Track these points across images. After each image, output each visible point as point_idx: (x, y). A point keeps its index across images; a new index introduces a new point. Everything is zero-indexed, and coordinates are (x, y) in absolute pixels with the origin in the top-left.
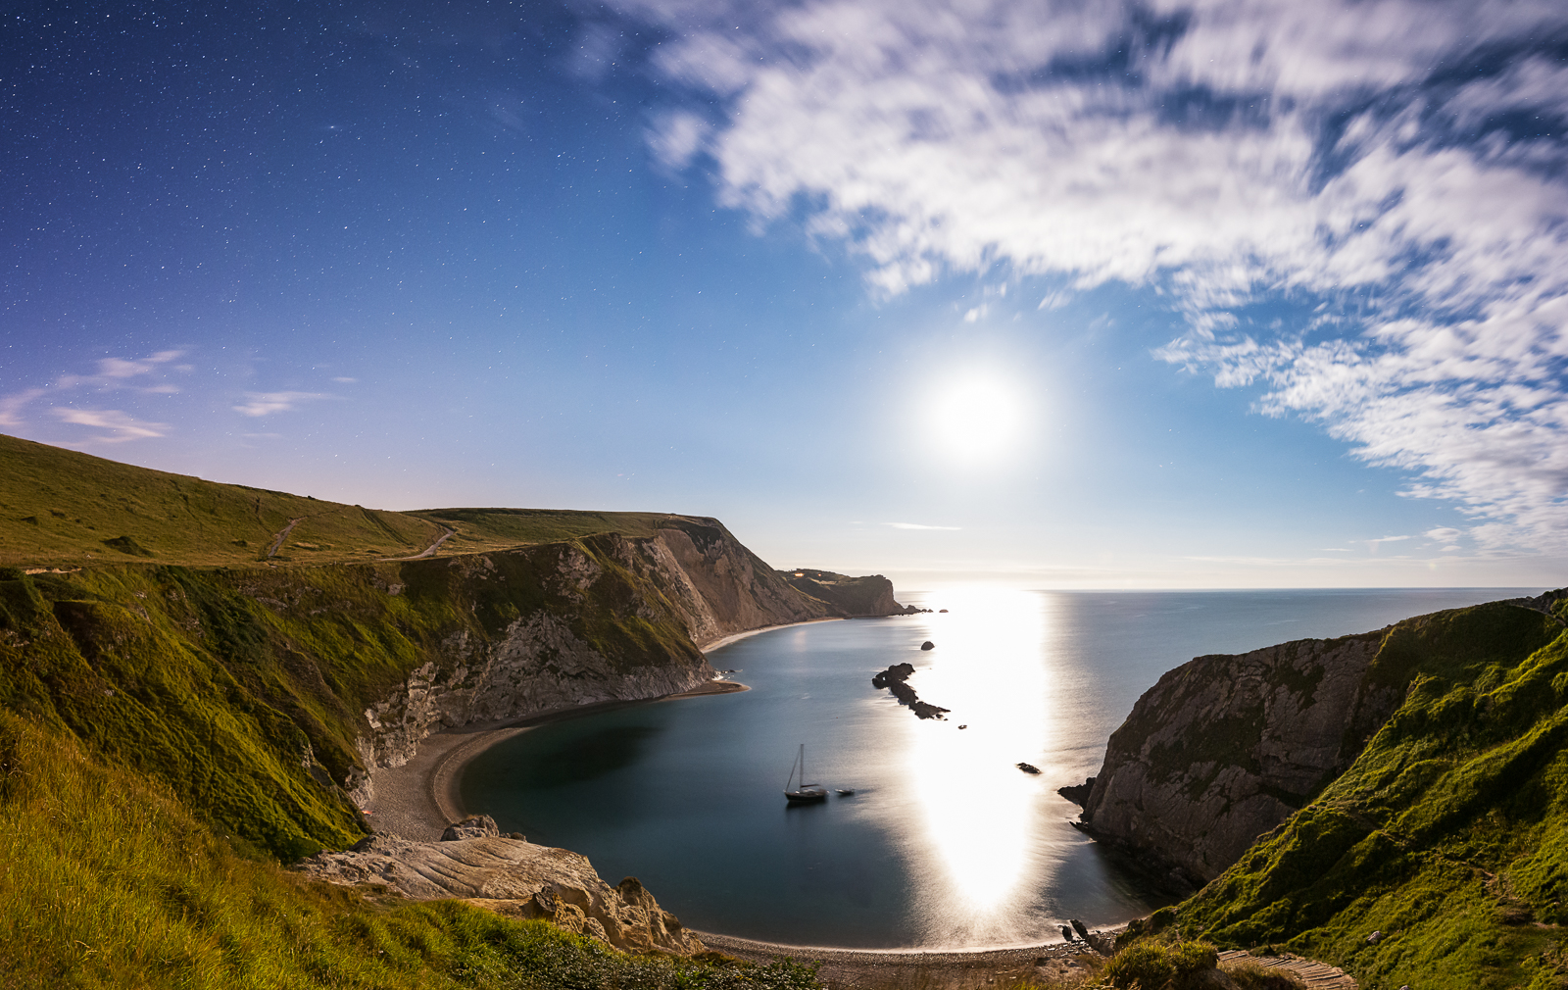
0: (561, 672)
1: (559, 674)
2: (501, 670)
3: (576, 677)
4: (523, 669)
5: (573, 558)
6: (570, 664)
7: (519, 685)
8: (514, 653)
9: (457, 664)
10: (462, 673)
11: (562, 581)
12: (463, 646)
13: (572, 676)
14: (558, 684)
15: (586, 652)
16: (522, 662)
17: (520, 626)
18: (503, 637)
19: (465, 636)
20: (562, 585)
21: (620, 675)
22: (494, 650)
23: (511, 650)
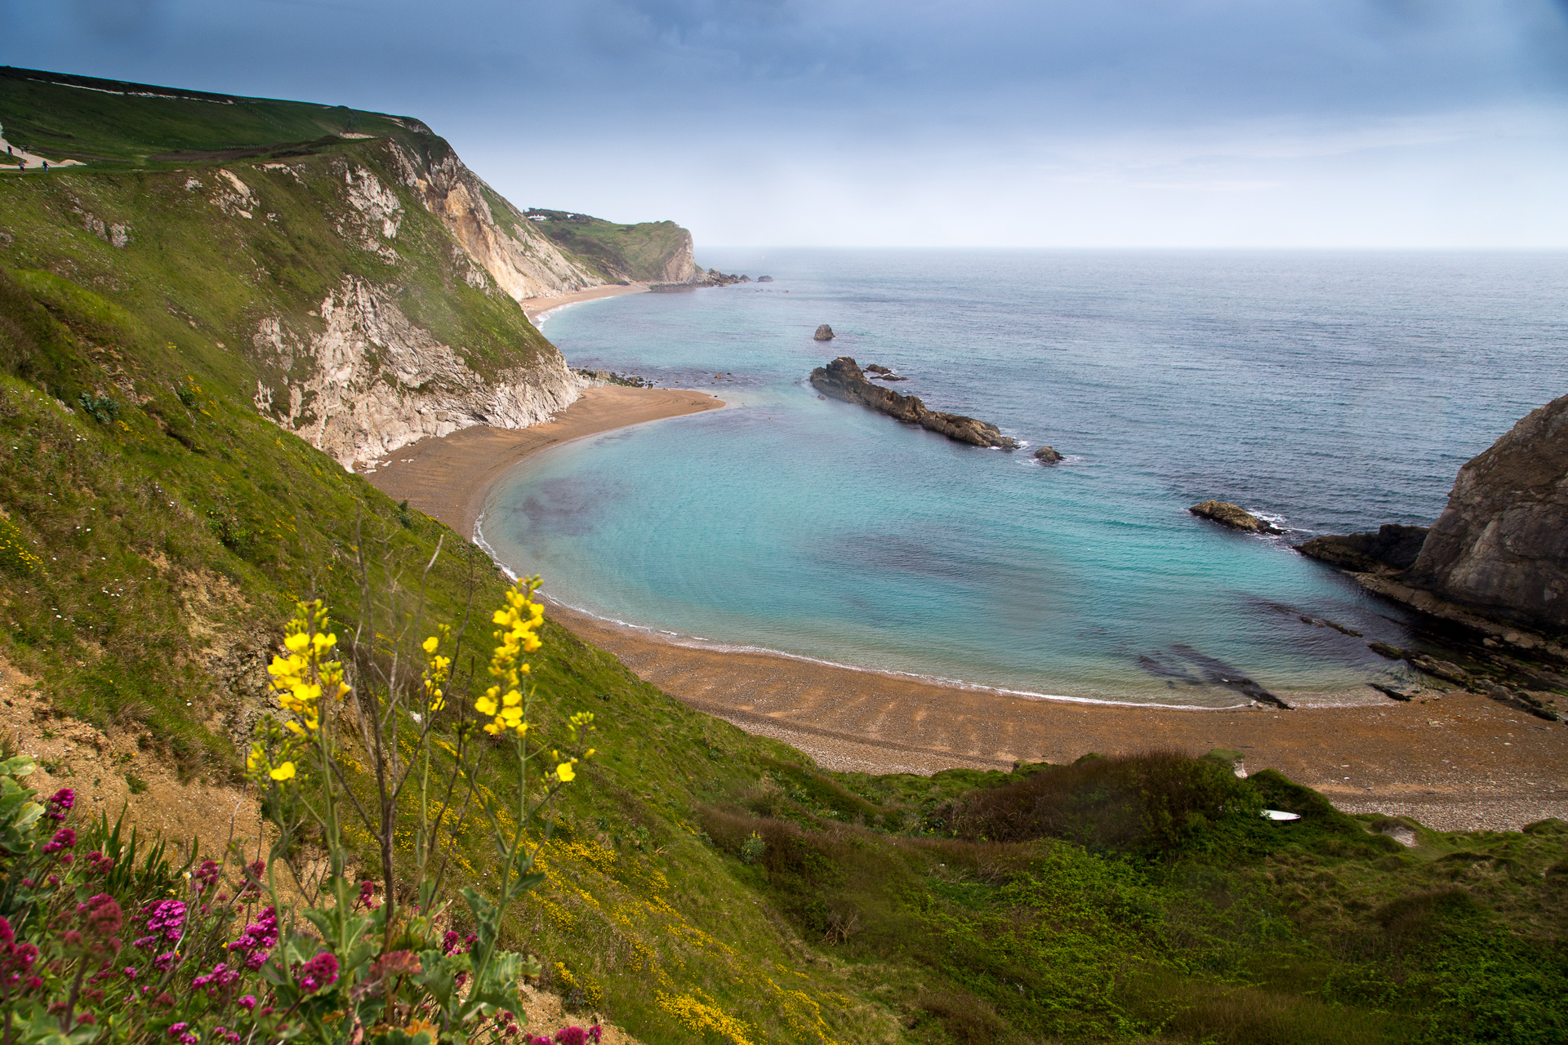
0: (401, 384)
1: (398, 389)
2: (331, 389)
3: (419, 391)
4: (352, 382)
5: (366, 183)
6: (409, 370)
7: (355, 411)
8: (339, 355)
9: (286, 381)
10: (297, 396)
11: (364, 226)
12: (280, 347)
13: (414, 389)
14: (402, 403)
15: (433, 349)
16: (347, 370)
17: (335, 305)
18: (322, 326)
19: (277, 328)
20: (365, 231)
21: (488, 384)
22: (317, 351)
23: (335, 351)
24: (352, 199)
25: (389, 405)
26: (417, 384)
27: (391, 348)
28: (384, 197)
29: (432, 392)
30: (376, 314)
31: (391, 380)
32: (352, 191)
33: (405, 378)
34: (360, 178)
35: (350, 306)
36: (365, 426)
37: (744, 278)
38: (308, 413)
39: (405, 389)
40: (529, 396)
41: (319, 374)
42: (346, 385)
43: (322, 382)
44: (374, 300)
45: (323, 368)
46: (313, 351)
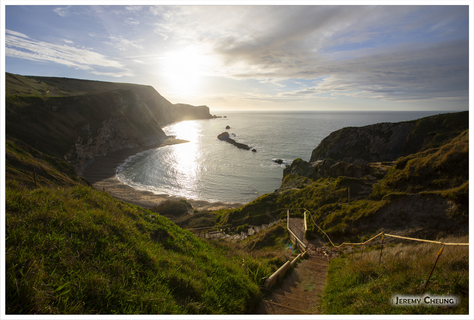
1: (121, 139)
2: (103, 139)
4: (109, 137)
6: (125, 135)
7: (109, 143)
8: (106, 132)
9: (89, 137)
10: (91, 140)
11: (117, 106)
12: (89, 130)
13: (126, 139)
14: (122, 142)
15: (130, 131)
16: (109, 135)
17: (106, 122)
18: (102, 126)
19: (89, 126)
21: (142, 138)
22: (100, 131)
23: (105, 131)
24: (115, 101)
25: (119, 142)
27: (121, 131)
28: (124, 101)
29: (130, 140)
30: (117, 124)
35: (110, 122)
36: (112, 146)
37: (221, 117)
38: (94, 143)
40: (152, 141)
41: (99, 136)
42: (108, 138)
43: (100, 137)
44: (117, 121)
45: (101, 134)
46: (98, 131)
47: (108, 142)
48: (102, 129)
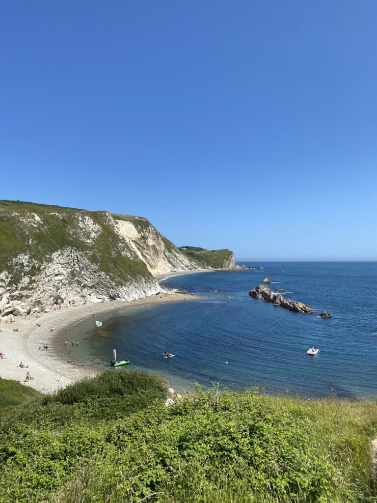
0: (83, 284)
1: (82, 285)
2: (49, 282)
3: (91, 287)
4: (61, 281)
5: (87, 220)
6: (88, 280)
8: (56, 271)
9: (23, 274)
10: (26, 280)
11: (82, 232)
12: (25, 263)
13: (89, 287)
14: (82, 291)
15: (98, 273)
16: (60, 278)
17: (59, 255)
18: (50, 260)
19: (27, 257)
20: (82, 234)
21: (117, 286)
22: (45, 268)
23: (54, 269)
24: (80, 224)
25: (76, 291)
26: (90, 285)
27: (83, 273)
28: (94, 226)
29: (96, 288)
30: (78, 261)
31: (79, 283)
32: (80, 222)
33: (86, 282)
34: (85, 219)
35: (67, 256)
38: (30, 287)
39: (85, 286)
40: (134, 292)
41: (43, 275)
42: (58, 282)
43: (44, 278)
44: (78, 255)
45: (46, 274)
46: (42, 267)
47: (59, 289)
48: (49, 265)
